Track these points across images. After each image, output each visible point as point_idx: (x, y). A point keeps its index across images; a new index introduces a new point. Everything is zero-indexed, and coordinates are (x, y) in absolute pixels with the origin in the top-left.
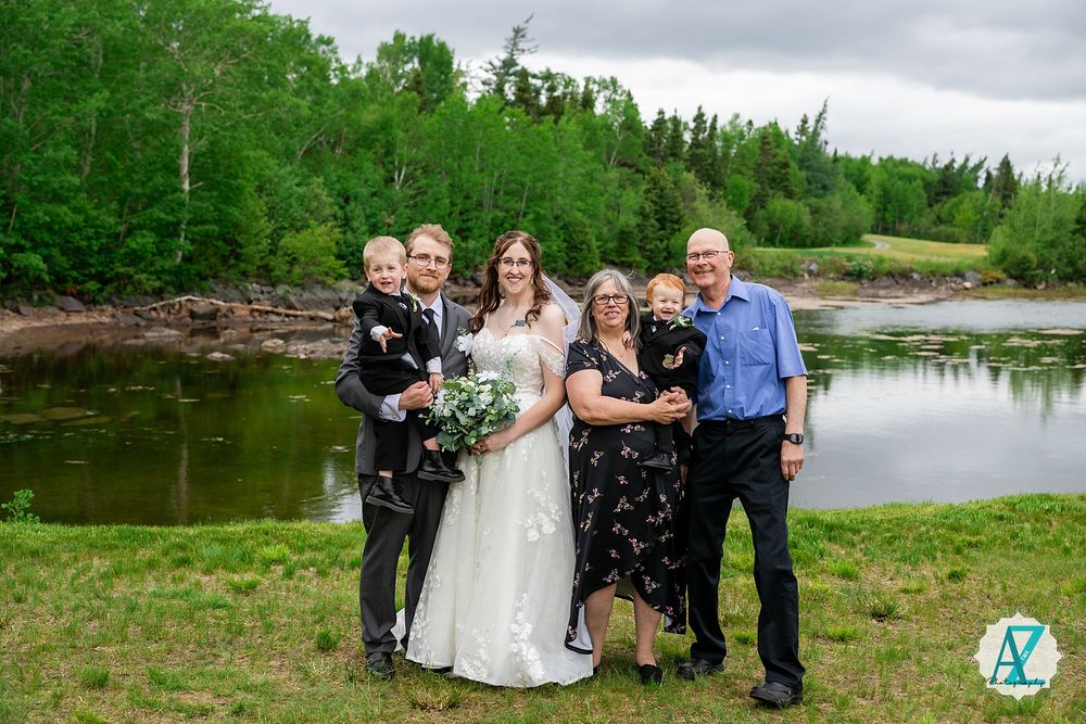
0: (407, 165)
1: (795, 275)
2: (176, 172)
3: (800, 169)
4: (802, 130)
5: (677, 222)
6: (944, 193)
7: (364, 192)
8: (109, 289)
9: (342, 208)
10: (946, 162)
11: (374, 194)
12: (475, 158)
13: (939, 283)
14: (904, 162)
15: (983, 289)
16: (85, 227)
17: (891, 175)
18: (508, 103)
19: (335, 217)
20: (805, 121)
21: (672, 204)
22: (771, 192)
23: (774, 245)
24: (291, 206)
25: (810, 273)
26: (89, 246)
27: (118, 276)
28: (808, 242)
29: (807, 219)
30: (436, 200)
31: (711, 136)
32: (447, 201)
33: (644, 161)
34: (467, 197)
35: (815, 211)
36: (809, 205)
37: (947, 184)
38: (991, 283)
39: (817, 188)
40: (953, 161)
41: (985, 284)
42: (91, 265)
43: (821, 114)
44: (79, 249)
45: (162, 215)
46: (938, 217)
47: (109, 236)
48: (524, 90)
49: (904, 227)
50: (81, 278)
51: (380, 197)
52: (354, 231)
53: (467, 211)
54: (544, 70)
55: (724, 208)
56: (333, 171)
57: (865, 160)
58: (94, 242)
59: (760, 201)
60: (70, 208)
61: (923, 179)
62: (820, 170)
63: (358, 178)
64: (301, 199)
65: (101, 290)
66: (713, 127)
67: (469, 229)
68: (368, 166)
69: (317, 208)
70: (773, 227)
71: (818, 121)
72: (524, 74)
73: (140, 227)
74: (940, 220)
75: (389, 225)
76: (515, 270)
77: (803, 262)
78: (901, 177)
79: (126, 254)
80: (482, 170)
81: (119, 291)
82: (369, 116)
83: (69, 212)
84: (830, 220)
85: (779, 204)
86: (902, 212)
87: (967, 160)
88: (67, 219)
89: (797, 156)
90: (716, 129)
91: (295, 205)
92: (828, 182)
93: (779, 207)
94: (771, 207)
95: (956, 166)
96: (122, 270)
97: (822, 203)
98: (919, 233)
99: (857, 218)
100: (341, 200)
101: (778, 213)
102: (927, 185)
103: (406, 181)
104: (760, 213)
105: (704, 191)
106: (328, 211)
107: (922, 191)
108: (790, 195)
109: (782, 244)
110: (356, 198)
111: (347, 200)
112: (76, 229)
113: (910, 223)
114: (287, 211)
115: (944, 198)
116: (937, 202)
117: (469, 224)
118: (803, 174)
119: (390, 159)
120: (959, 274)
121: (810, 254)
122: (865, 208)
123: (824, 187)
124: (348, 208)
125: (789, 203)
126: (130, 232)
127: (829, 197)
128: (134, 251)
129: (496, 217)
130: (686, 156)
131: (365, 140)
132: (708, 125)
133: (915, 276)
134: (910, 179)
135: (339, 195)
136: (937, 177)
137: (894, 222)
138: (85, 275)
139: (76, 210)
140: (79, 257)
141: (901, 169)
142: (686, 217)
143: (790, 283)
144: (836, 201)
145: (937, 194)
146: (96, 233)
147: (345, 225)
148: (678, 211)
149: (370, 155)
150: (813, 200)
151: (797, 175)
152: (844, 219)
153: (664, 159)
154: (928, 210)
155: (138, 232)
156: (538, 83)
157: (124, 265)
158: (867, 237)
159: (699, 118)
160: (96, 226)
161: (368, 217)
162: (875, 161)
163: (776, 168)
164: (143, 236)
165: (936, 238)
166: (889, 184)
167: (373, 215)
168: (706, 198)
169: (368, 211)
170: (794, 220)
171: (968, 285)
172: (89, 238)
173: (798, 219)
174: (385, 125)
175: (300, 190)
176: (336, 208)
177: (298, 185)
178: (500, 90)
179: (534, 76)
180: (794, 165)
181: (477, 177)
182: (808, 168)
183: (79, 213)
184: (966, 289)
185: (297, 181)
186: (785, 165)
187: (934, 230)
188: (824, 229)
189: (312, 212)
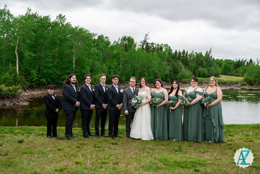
0: (122, 62)
1: (202, 83)
2: (72, 63)
3: (205, 62)
4: (206, 54)
5: (178, 73)
6: (238, 66)
7: (114, 67)
8: (59, 86)
9: (109, 70)
10: (238, 60)
11: (116, 67)
12: (136, 60)
13: (233, 85)
14: (230, 60)
15: (242, 86)
16: (54, 74)
17: (227, 63)
18: (144, 49)
19: (108, 72)
20: (207, 52)
21: (177, 69)
22: (199, 66)
23: (199, 77)
24: (99, 70)
25: (205, 83)
26: (55, 77)
27: (61, 83)
28: (207, 77)
29: (206, 72)
30: (128, 68)
31: (187, 55)
32: (130, 69)
33: (172, 60)
34: (134, 68)
35: (208, 70)
36: (207, 69)
37: (239, 64)
38: (244, 85)
39: (209, 66)
40: (240, 60)
41: (242, 85)
42: (56, 81)
43: (210, 51)
44: (53, 78)
45: (69, 71)
46: (236, 71)
47: (59, 75)
48: (147, 46)
49: (229, 73)
50: (53, 84)
51: (117, 68)
52: (111, 74)
53: (134, 70)
54: (152, 43)
55: (188, 70)
56: (108, 63)
57: (221, 60)
58: (56, 77)
59: (197, 68)
60: (51, 70)
61: (234, 64)
62: (210, 62)
63: (113, 64)
64: (101, 68)
65: (57, 86)
66: (187, 53)
67: (134, 74)
68: (114, 62)
69: (104, 70)
70: (199, 74)
71: (209, 52)
72: (147, 43)
73: (65, 74)
74: (237, 72)
75: (118, 73)
76: (143, 82)
77: (204, 81)
78: (229, 63)
79: (62, 79)
80: (137, 62)
81: (61, 86)
82: (115, 52)
83: (51, 71)
84: (211, 72)
85: (201, 69)
86: (229, 70)
87: (243, 60)
88: (50, 72)
89: (205, 59)
90: (187, 54)
91: (99, 69)
92: (211, 64)
93: (200, 70)
94: (199, 69)
95: (241, 61)
96: (61, 82)
97: (210, 69)
98: (232, 75)
99: (218, 72)
100: (109, 69)
101: (200, 71)
102: (234, 65)
103: (122, 65)
104: (196, 71)
105: (184, 66)
106: (106, 71)
107: (233, 66)
108: (203, 67)
109: (201, 77)
110: (112, 68)
111: (110, 69)
112: (52, 74)
113: (230, 73)
114: (98, 71)
115: (238, 67)
116: (236, 68)
117: (135, 73)
118: (206, 63)
119: (119, 60)
120: (237, 83)
121: (205, 79)
122: (220, 70)
123: (211, 65)
124: (110, 70)
125: (203, 69)
126: (63, 75)
127: (211, 67)
128: (63, 78)
129: (140, 72)
130: (181, 59)
131: (115, 57)
132: (186, 53)
133: (227, 83)
134: (231, 64)
135: (109, 68)
136: (236, 63)
137: (227, 73)
138: (54, 83)
139: (52, 70)
140: (53, 80)
141: (229, 61)
142: (180, 72)
143: (201, 85)
144: (213, 68)
145: (236, 67)
146: (56, 75)
147: (109, 73)
148: (178, 70)
149: (115, 59)
150: (208, 68)
151: (205, 63)
152: (215, 72)
153: (177, 60)
154: (234, 70)
155: (64, 75)
156: (150, 45)
157: (61, 81)
158: (220, 75)
159: (184, 51)
160: (56, 74)
161: (114, 72)
162: (224, 60)
163: (200, 61)
164: (65, 75)
165: (236, 76)
166: (226, 65)
167: (115, 71)
168: (184, 68)
169: (114, 71)
170: (204, 72)
171: (239, 85)
172: (55, 76)
173: (205, 72)
174: (118, 54)
175: (101, 67)
176: (108, 70)
177: (101, 65)
178: (143, 46)
179: (150, 44)
180: (204, 61)
181: (136, 64)
182: (207, 62)
183: (53, 71)
184: (238, 86)
185: (100, 65)
186: (202, 61)
187: (235, 74)
188: (210, 74)
189: (103, 71)
